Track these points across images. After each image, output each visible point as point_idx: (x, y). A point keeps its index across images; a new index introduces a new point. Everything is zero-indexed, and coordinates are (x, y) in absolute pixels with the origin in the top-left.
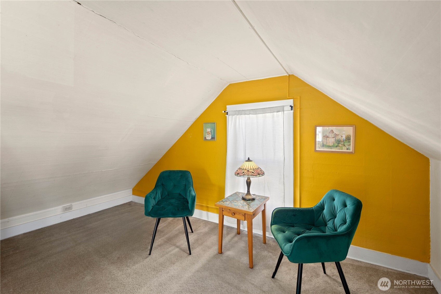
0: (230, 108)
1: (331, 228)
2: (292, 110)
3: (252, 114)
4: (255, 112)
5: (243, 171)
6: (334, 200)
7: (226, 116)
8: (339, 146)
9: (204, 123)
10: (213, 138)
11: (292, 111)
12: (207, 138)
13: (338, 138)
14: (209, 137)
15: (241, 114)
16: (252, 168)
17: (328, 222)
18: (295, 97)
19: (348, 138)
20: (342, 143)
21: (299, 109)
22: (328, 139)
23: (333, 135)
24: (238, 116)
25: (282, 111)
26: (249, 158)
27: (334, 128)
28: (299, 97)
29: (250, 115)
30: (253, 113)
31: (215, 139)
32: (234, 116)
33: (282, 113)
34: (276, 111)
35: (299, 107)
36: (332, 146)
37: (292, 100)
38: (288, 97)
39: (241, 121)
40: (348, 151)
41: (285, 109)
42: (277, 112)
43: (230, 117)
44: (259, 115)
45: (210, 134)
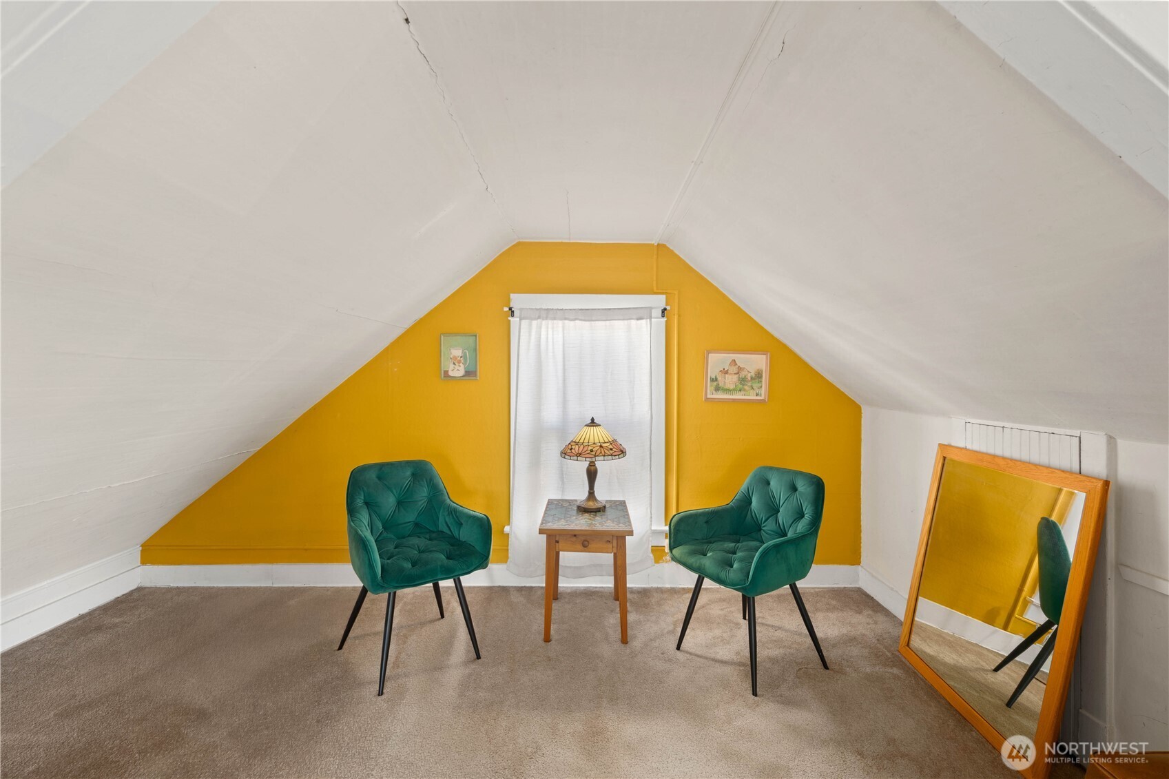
0: (519, 301)
1: (772, 531)
2: (663, 316)
3: (581, 320)
4: (587, 315)
5: (590, 448)
6: (768, 483)
7: (509, 318)
8: (745, 390)
9: (443, 334)
10: (470, 374)
11: (665, 319)
12: (451, 374)
13: (743, 374)
14: (458, 371)
15: (555, 319)
16: (607, 441)
17: (765, 522)
18: (669, 291)
19: (759, 375)
20: (749, 384)
21: (676, 317)
22: (727, 375)
23: (734, 369)
24: (544, 322)
25: (647, 319)
26: (593, 420)
27: (738, 357)
28: (676, 292)
29: (577, 321)
30: (583, 318)
31: (476, 376)
32: (536, 321)
33: (647, 322)
34: (634, 317)
35: (676, 312)
36: (734, 390)
37: (664, 296)
38: (655, 290)
39: (553, 335)
40: (758, 398)
41: (653, 315)
42: (638, 319)
43: (525, 323)
44: (597, 322)
45: (459, 362)
